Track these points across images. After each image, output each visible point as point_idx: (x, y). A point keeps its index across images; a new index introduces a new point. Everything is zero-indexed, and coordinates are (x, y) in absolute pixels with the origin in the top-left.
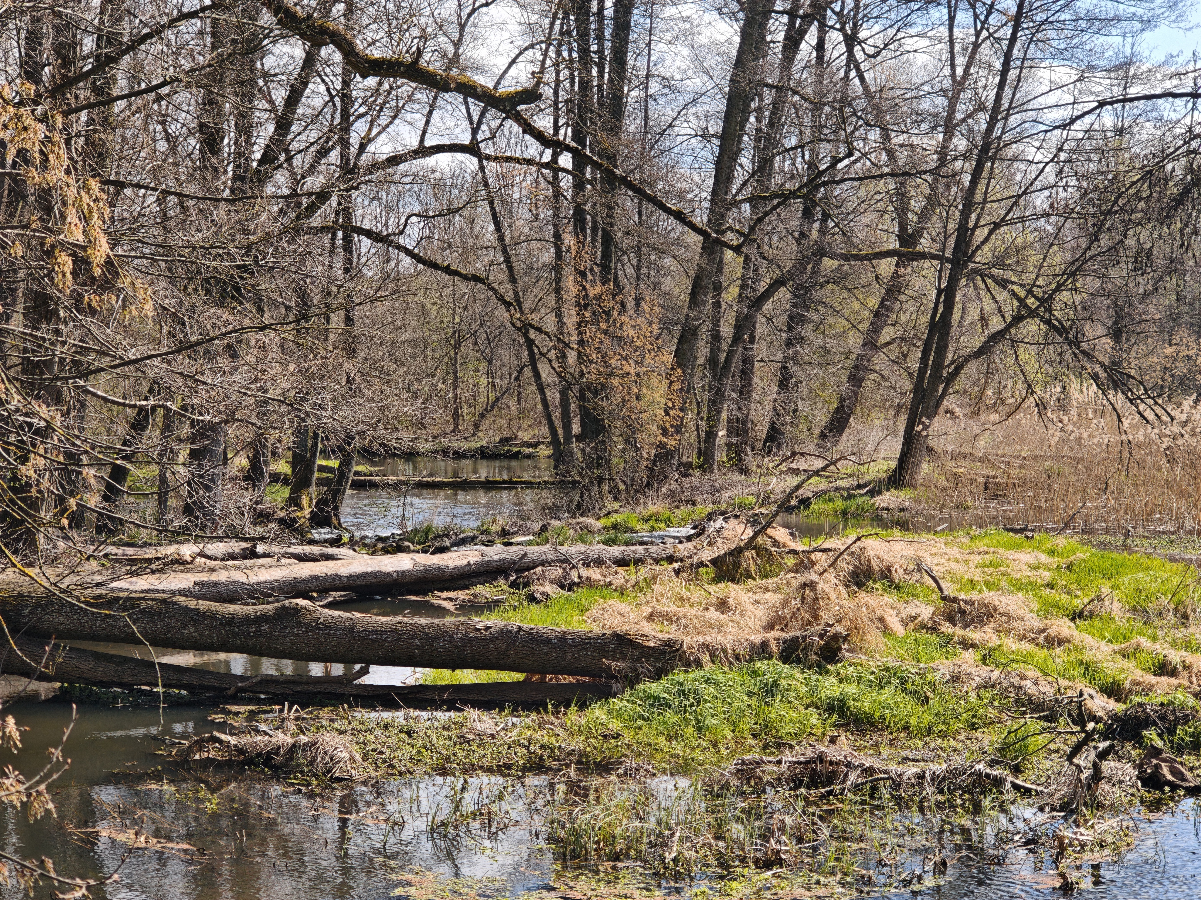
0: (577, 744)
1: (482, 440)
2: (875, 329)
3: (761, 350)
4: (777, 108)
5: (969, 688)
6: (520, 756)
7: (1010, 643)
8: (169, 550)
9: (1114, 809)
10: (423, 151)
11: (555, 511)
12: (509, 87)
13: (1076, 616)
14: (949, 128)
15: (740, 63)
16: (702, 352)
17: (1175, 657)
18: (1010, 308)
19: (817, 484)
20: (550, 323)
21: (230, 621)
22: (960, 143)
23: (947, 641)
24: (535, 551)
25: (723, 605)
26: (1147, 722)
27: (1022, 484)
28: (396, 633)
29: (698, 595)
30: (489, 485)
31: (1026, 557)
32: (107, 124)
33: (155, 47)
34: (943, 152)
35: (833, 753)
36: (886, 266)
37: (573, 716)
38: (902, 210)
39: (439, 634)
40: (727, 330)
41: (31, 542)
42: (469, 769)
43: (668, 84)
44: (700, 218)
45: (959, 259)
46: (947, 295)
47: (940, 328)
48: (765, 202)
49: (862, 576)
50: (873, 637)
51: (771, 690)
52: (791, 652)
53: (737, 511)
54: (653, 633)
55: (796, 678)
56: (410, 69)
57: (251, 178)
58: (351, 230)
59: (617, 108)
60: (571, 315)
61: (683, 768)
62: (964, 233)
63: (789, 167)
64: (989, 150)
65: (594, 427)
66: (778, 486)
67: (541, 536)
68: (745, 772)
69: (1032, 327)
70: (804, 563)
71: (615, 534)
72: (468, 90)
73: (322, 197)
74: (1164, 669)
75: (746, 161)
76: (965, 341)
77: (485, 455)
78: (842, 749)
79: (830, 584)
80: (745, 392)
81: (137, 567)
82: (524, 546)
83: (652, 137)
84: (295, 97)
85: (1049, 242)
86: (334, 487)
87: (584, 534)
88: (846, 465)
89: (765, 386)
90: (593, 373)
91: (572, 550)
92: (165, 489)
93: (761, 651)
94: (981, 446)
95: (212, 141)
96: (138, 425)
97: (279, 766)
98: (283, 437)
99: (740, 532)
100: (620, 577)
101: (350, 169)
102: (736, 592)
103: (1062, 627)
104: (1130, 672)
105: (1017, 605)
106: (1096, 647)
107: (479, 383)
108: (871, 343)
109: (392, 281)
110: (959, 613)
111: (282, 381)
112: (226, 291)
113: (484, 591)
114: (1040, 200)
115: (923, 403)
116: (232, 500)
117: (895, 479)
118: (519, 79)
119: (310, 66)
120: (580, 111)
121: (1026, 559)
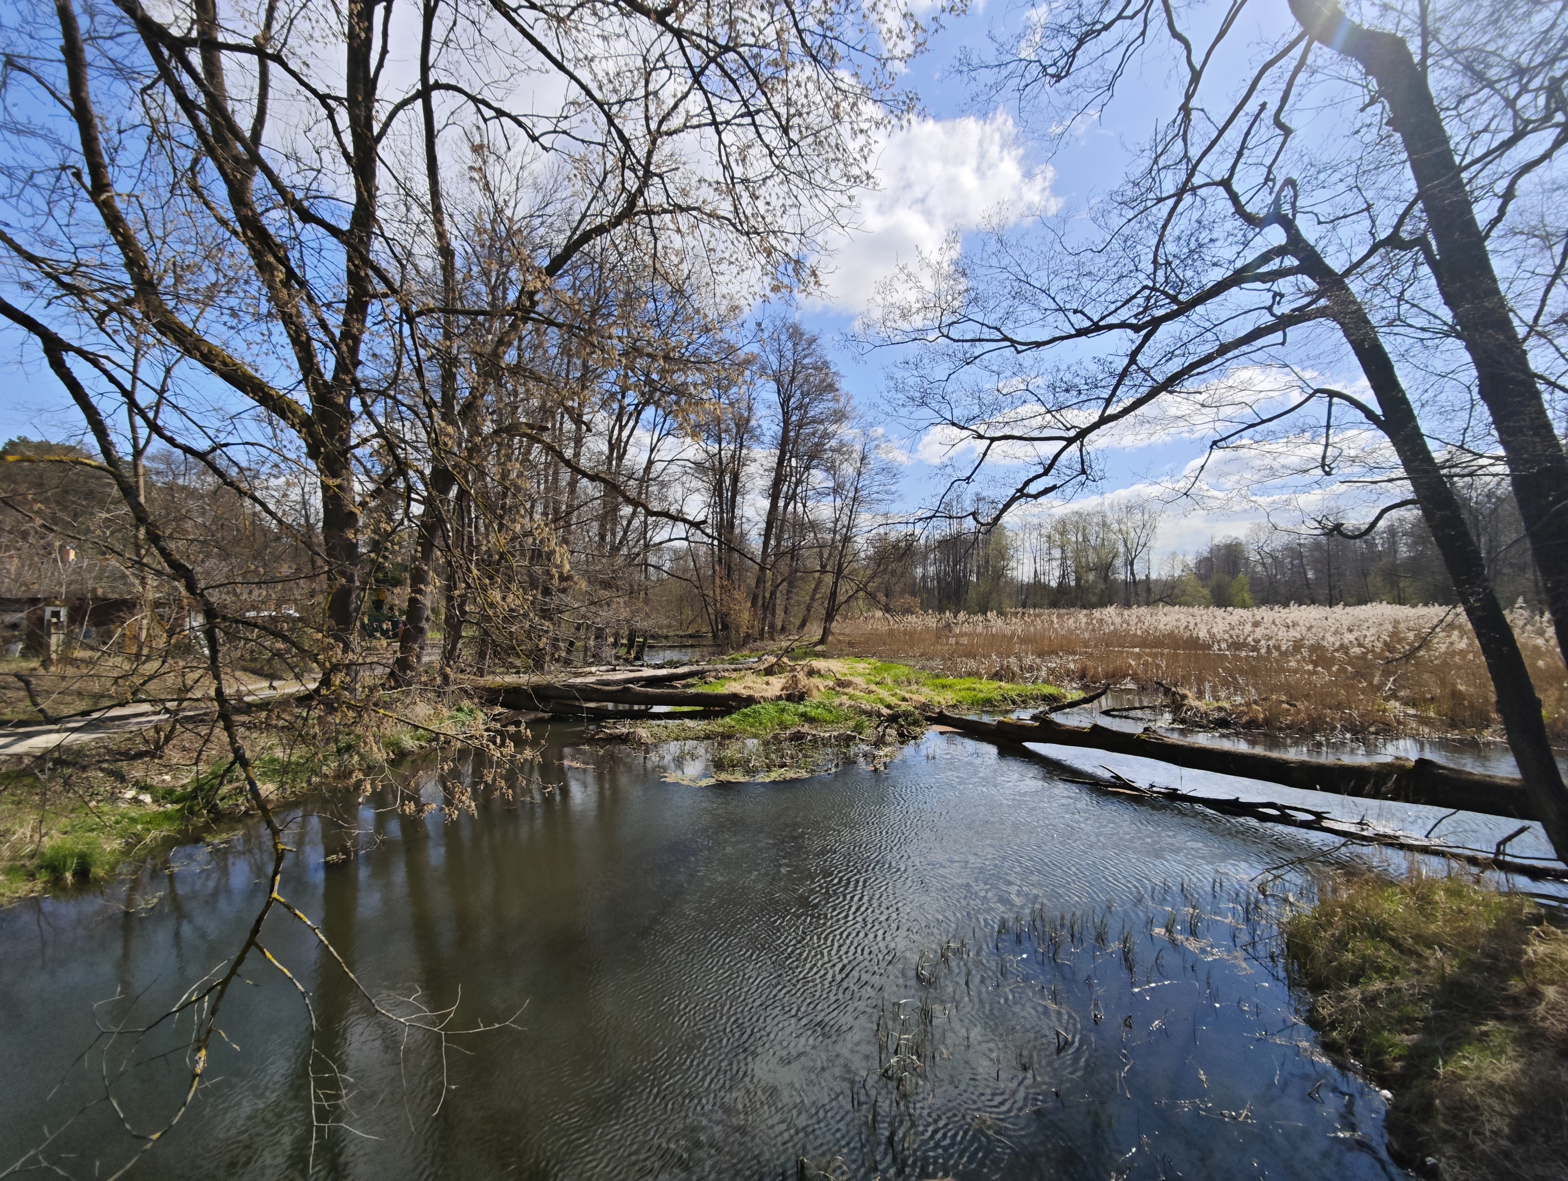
0: (721, 730)
1: (690, 632)
2: (814, 594)
3: (778, 602)
4: (782, 525)
5: (845, 708)
6: (702, 734)
7: (857, 693)
8: (588, 669)
9: (890, 744)
10: (670, 540)
11: (713, 654)
12: (698, 519)
13: (877, 683)
14: (835, 532)
15: (770, 513)
16: (760, 603)
17: (907, 696)
18: (855, 588)
19: (797, 644)
20: (711, 593)
21: (608, 692)
22: (838, 537)
23: (838, 693)
24: (707, 667)
25: (767, 683)
26: (899, 716)
27: (860, 643)
28: (661, 695)
29: (759, 680)
30: (692, 646)
33: (585, 509)
34: (833, 539)
35: (803, 730)
36: (817, 575)
37: (720, 721)
38: (821, 557)
39: (676, 695)
40: (767, 595)
41: (542, 667)
42: (686, 739)
43: (749, 520)
44: (759, 561)
45: (839, 573)
46: (836, 584)
47: (834, 594)
48: (779, 555)
49: (811, 673)
50: (815, 692)
51: (783, 710)
52: (789, 698)
53: (771, 653)
54: (745, 693)
55: (791, 706)
56: (666, 514)
57: (615, 549)
58: (647, 565)
59: (732, 525)
60: (718, 591)
61: (755, 736)
62: (840, 565)
63: (786, 544)
64: (847, 539)
65: (726, 627)
66: (785, 644)
67: (709, 663)
68: (775, 737)
69: (861, 593)
70: (793, 670)
71: (733, 661)
72: (685, 521)
73: (638, 554)
74: (904, 699)
75: (772, 542)
76: (841, 598)
77: (691, 636)
78: (806, 728)
79: (801, 676)
80: (774, 615)
81: (577, 675)
82: (704, 666)
83: (743, 535)
84: (629, 523)
85: (866, 568)
86: (642, 648)
87: (723, 662)
88: (805, 638)
89: (780, 612)
90: (724, 610)
91: (719, 666)
92: (586, 649)
93: (779, 698)
94: (847, 631)
95: (603, 537)
96: (578, 629)
97: (623, 739)
98: (625, 632)
99: (772, 659)
100: (735, 675)
101: (647, 546)
102: (771, 679)
103: (873, 687)
104: (894, 701)
105: (859, 681)
106: (883, 693)
107: (688, 613)
108: (813, 599)
109: (660, 581)
110: (841, 684)
111: (624, 614)
112: (606, 585)
113: (690, 681)
114: (862, 555)
115: (829, 617)
116: (608, 652)
117: (822, 641)
118: (701, 517)
119: (634, 514)
120: (720, 527)
121: (862, 666)
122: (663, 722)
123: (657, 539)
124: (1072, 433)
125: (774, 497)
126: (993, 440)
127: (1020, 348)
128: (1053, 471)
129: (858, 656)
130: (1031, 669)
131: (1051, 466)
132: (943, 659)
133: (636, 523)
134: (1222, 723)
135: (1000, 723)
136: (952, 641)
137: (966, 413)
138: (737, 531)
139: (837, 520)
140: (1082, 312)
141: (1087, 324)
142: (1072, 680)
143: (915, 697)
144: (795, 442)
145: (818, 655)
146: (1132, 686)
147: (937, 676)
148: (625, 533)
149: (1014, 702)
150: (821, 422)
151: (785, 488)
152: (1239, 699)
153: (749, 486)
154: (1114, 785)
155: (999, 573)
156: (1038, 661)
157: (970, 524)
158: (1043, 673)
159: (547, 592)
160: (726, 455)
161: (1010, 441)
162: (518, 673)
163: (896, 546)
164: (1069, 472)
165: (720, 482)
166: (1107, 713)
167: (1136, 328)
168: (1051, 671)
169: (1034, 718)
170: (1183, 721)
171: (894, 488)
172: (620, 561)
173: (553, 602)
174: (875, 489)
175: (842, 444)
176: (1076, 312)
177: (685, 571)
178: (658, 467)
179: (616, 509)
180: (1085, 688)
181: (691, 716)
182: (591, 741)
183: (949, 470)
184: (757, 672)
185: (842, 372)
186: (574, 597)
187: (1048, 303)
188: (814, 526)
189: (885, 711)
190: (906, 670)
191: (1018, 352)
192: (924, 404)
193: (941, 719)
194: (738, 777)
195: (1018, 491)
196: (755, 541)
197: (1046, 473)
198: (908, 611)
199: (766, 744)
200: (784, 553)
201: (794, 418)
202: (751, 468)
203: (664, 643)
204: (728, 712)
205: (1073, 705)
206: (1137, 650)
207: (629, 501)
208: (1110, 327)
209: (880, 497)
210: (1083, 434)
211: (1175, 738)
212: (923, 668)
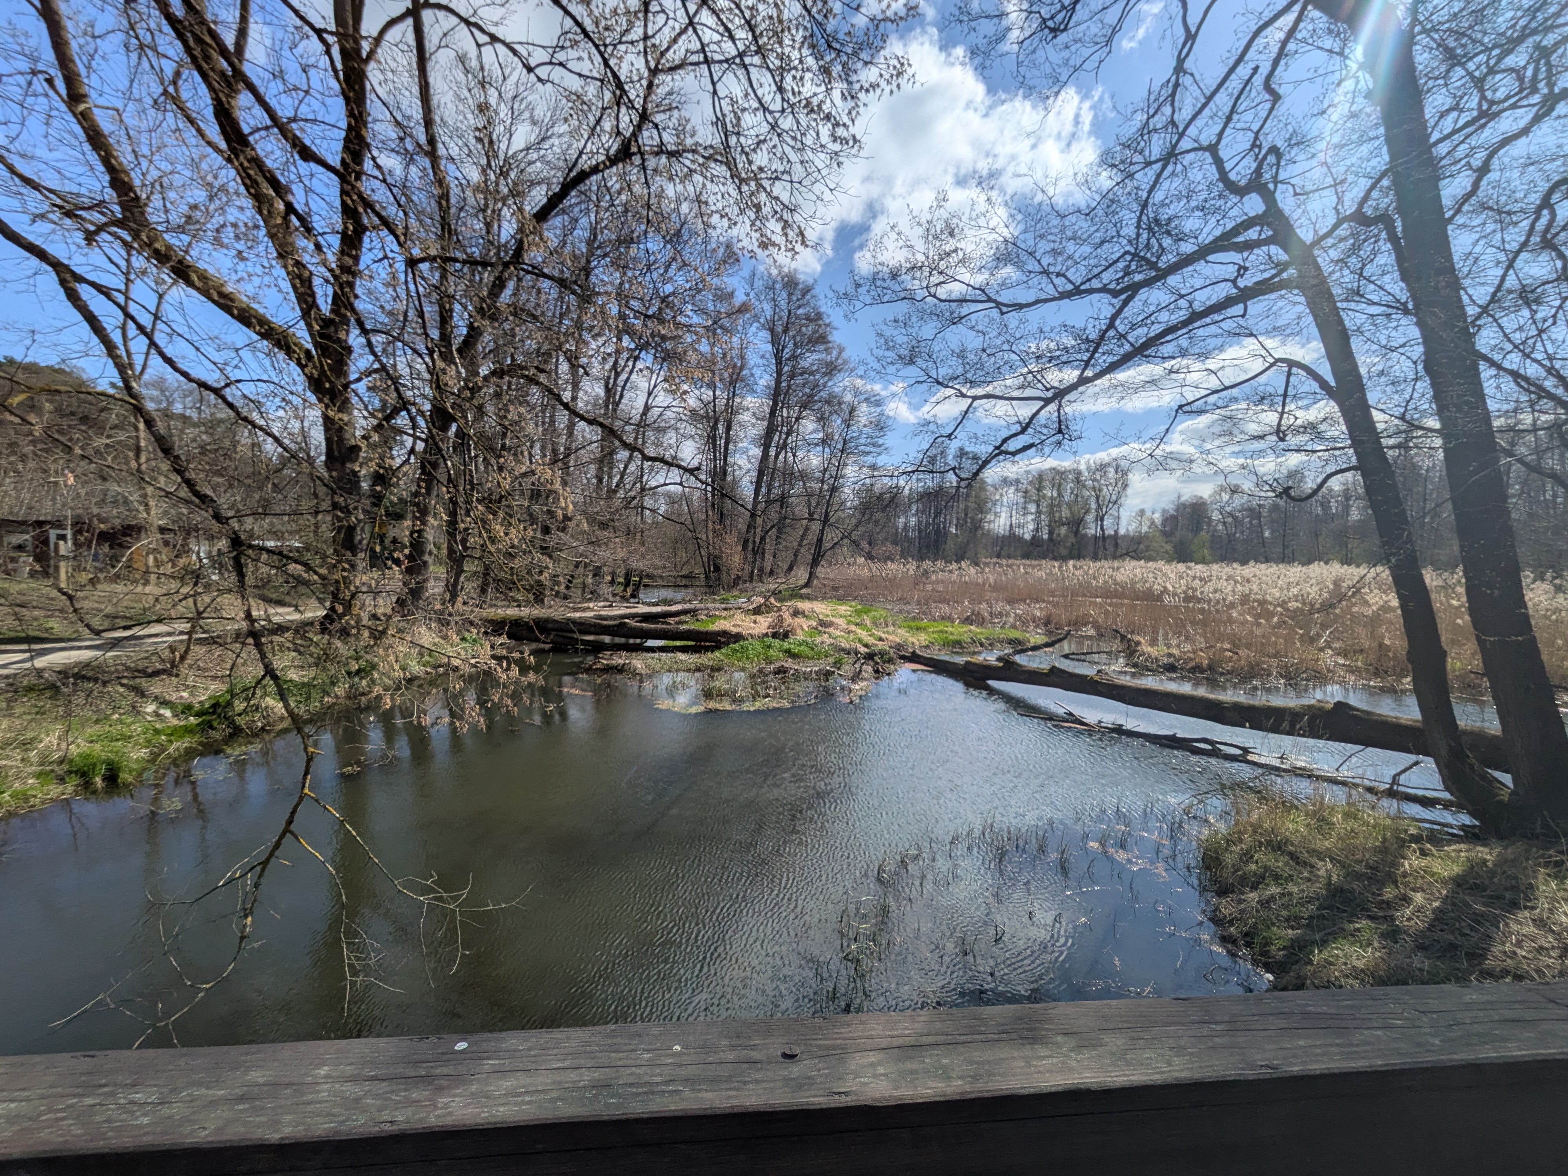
0: (711, 663)
1: (684, 572)
2: (801, 541)
3: (767, 547)
4: (772, 474)
5: (825, 645)
6: (693, 666)
7: (838, 633)
8: (586, 605)
9: (866, 679)
10: (665, 485)
11: (705, 594)
12: (692, 466)
13: (857, 624)
14: (823, 482)
15: (761, 462)
16: (750, 546)
17: (885, 636)
18: (840, 535)
19: (784, 586)
20: (704, 537)
21: (605, 626)
22: (826, 487)
23: (820, 632)
24: (699, 606)
25: (755, 622)
26: (875, 654)
27: (843, 587)
28: (656, 630)
29: (748, 619)
30: (686, 586)
31: (844, 608)
32: (568, 474)
33: (583, 452)
34: (821, 489)
35: (786, 665)
36: (805, 522)
37: (709, 655)
38: (809, 506)
39: (669, 631)
40: (757, 540)
41: (542, 601)
42: (678, 671)
43: (740, 467)
44: (750, 507)
45: (826, 521)
46: (822, 531)
47: (820, 541)
48: (769, 502)
49: (796, 613)
50: (799, 631)
51: (769, 647)
52: (775, 635)
53: (761, 594)
54: (735, 630)
55: (777, 643)
56: (662, 460)
57: (612, 492)
58: (643, 508)
59: (725, 473)
60: (711, 535)
61: (743, 669)
62: (827, 513)
63: (776, 492)
64: (834, 490)
65: (717, 569)
66: (772, 587)
67: (701, 601)
68: (761, 671)
69: (846, 541)
70: (779, 609)
71: (724, 601)
72: (679, 467)
73: (634, 498)
74: (881, 639)
75: (763, 490)
76: (827, 545)
77: (683, 576)
78: (789, 663)
79: (786, 616)
80: (763, 559)
81: (576, 610)
82: (695, 604)
83: (735, 482)
84: (626, 467)
85: (851, 516)
86: (637, 586)
87: (714, 601)
88: (792, 581)
89: (769, 557)
90: (717, 552)
91: (709, 605)
92: (584, 586)
93: (766, 635)
94: (831, 576)
95: (600, 480)
96: (577, 566)
97: (620, 670)
98: (621, 571)
99: (761, 600)
100: (725, 613)
101: (643, 489)
102: (759, 618)
103: (853, 628)
104: (871, 641)
105: (841, 622)
106: (863, 634)
107: (683, 555)
108: (800, 545)
109: (656, 524)
110: (822, 623)
111: (621, 553)
112: (604, 526)
113: (683, 618)
114: (849, 504)
115: (815, 563)
116: (606, 590)
117: (807, 585)
118: (695, 463)
119: (631, 458)
120: (714, 474)
121: (843, 609)
122: (657, 655)
123: (653, 483)
124: (1049, 394)
125: (766, 447)
126: (975, 398)
127: (1005, 309)
128: (1030, 431)
129: (841, 599)
130: (1001, 614)
131: (1028, 425)
132: (919, 603)
133: (632, 467)
134: (1171, 668)
135: (967, 663)
136: (929, 587)
137: (950, 371)
138: (729, 478)
139: (825, 470)
140: (1064, 276)
141: (1070, 287)
142: (1037, 626)
143: (891, 638)
144: (787, 393)
145: (802, 597)
146: (1092, 632)
147: (914, 619)
148: (622, 477)
149: (982, 645)
150: (812, 373)
151: (776, 438)
152: (1188, 647)
153: (742, 434)
154: (1067, 721)
155: (977, 526)
156: (1008, 607)
157: (951, 477)
158: (1011, 620)
159: (546, 530)
160: (721, 403)
161: (993, 401)
162: (519, 606)
163: (880, 497)
164: (1045, 431)
165: (715, 428)
166: (1066, 656)
167: (1115, 294)
168: (1018, 617)
169: (999, 659)
170: (1135, 665)
171: (880, 441)
172: (617, 503)
173: (552, 540)
174: (862, 441)
175: (832, 396)
176: (1058, 275)
177: (679, 515)
178: (655, 412)
179: (612, 453)
180: (1049, 633)
181: (684, 650)
182: (589, 670)
183: (932, 427)
184: (747, 612)
185: (835, 324)
186: (572, 536)
187: (1032, 265)
188: (804, 476)
189: (863, 650)
190: (884, 614)
191: (1002, 313)
192: (912, 362)
193: (914, 658)
194: (726, 705)
195: (997, 448)
196: (746, 490)
197: (1023, 431)
198: (890, 558)
199: (752, 677)
200: (774, 501)
201: (786, 369)
202: (745, 417)
203: (660, 582)
204: (718, 646)
205: (1035, 648)
206: (1099, 600)
207: (626, 445)
208: (1091, 291)
209: (867, 449)
210: (1060, 394)
211: (1126, 680)
212: (900, 611)
